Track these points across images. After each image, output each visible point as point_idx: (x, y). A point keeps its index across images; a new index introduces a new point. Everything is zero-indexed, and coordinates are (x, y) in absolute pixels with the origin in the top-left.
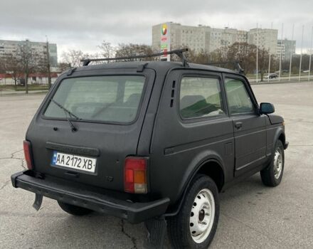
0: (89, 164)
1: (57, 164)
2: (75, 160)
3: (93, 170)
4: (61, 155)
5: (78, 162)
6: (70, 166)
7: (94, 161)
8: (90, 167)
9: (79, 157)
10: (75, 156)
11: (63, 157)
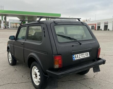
1: (76, 59)
2: (82, 55)
3: (89, 56)
4: (76, 55)
5: (83, 55)
6: (81, 58)
7: (88, 53)
8: (88, 55)
9: (83, 54)
10: (82, 54)
11: (77, 55)
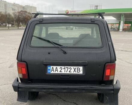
0: (78, 70)
1: (52, 72)
3: (81, 72)
5: (69, 70)
6: (63, 72)
7: (81, 68)
9: (69, 67)
10: (66, 67)
11: (56, 68)
